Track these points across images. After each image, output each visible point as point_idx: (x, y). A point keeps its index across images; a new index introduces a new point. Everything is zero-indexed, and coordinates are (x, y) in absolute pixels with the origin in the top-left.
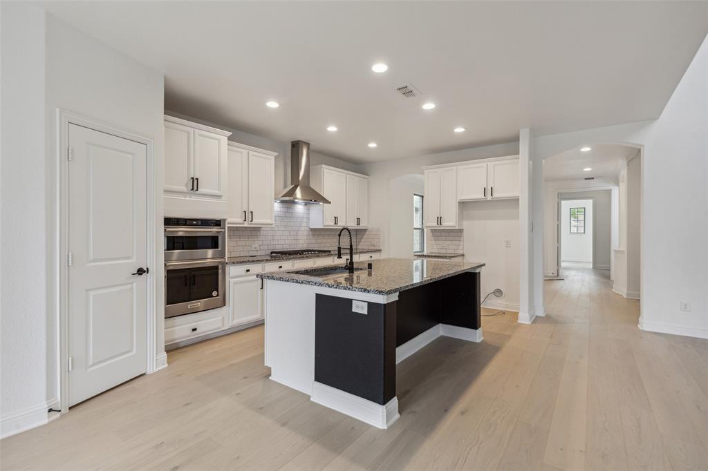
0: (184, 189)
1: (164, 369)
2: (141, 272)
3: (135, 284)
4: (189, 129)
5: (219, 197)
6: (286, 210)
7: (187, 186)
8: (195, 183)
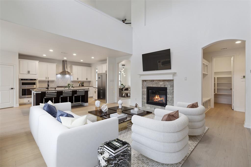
0: (26, 73)
1: (18, 107)
2: (12, 89)
3: (11, 91)
4: (27, 61)
5: (36, 74)
6: (63, 76)
7: (27, 72)
8: (29, 72)
